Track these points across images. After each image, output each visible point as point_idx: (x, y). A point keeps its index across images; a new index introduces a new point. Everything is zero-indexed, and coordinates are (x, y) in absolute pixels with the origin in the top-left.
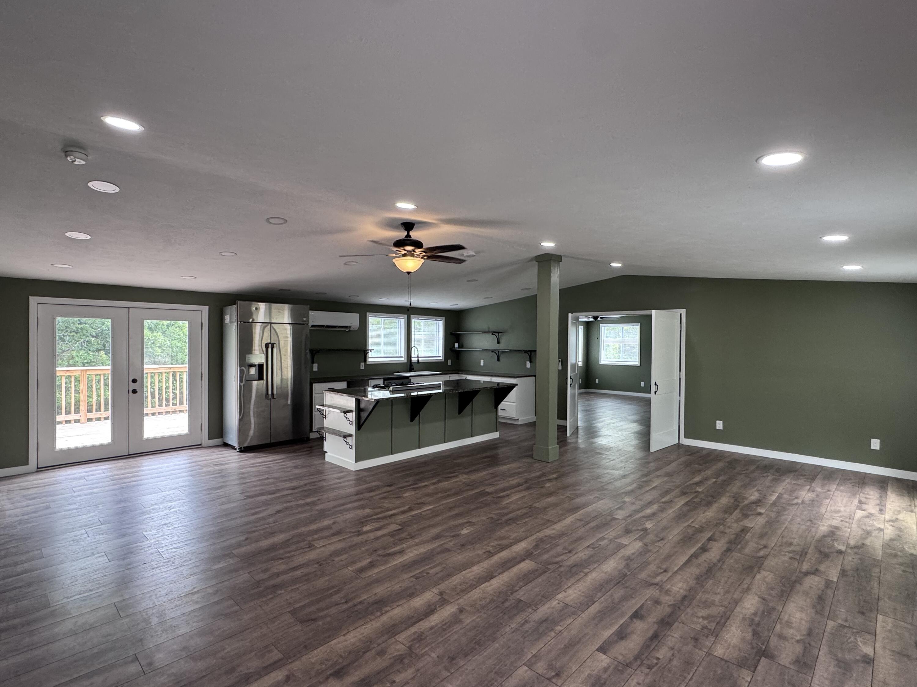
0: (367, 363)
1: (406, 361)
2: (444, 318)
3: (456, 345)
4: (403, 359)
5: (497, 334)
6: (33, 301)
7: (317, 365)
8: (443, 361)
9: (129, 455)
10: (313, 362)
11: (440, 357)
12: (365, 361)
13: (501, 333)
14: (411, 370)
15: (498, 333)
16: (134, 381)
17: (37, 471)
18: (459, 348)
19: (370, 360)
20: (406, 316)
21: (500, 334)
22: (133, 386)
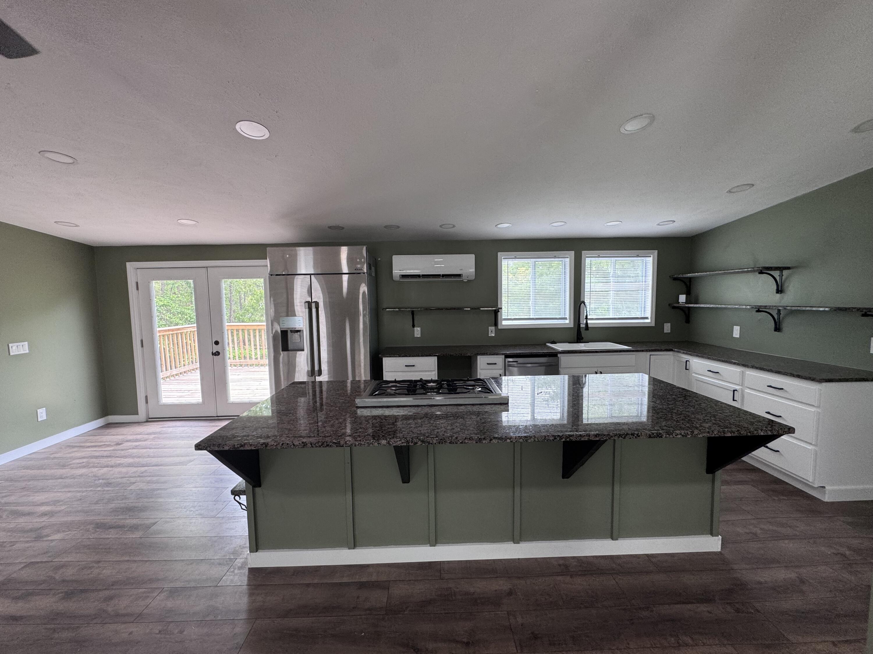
0: (500, 327)
1: (572, 326)
2: (656, 252)
3: (682, 298)
4: (567, 321)
5: (776, 274)
6: (130, 266)
7: (419, 329)
8: (653, 324)
9: (217, 416)
10: (414, 326)
11: (647, 318)
12: (496, 324)
13: (788, 268)
14: (579, 339)
15: (781, 269)
16: (217, 343)
17: (147, 421)
18: (686, 303)
19: (505, 323)
20: (573, 253)
21: (785, 272)
22: (216, 348)
